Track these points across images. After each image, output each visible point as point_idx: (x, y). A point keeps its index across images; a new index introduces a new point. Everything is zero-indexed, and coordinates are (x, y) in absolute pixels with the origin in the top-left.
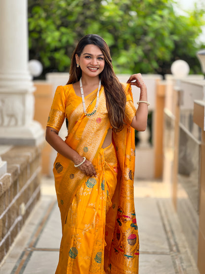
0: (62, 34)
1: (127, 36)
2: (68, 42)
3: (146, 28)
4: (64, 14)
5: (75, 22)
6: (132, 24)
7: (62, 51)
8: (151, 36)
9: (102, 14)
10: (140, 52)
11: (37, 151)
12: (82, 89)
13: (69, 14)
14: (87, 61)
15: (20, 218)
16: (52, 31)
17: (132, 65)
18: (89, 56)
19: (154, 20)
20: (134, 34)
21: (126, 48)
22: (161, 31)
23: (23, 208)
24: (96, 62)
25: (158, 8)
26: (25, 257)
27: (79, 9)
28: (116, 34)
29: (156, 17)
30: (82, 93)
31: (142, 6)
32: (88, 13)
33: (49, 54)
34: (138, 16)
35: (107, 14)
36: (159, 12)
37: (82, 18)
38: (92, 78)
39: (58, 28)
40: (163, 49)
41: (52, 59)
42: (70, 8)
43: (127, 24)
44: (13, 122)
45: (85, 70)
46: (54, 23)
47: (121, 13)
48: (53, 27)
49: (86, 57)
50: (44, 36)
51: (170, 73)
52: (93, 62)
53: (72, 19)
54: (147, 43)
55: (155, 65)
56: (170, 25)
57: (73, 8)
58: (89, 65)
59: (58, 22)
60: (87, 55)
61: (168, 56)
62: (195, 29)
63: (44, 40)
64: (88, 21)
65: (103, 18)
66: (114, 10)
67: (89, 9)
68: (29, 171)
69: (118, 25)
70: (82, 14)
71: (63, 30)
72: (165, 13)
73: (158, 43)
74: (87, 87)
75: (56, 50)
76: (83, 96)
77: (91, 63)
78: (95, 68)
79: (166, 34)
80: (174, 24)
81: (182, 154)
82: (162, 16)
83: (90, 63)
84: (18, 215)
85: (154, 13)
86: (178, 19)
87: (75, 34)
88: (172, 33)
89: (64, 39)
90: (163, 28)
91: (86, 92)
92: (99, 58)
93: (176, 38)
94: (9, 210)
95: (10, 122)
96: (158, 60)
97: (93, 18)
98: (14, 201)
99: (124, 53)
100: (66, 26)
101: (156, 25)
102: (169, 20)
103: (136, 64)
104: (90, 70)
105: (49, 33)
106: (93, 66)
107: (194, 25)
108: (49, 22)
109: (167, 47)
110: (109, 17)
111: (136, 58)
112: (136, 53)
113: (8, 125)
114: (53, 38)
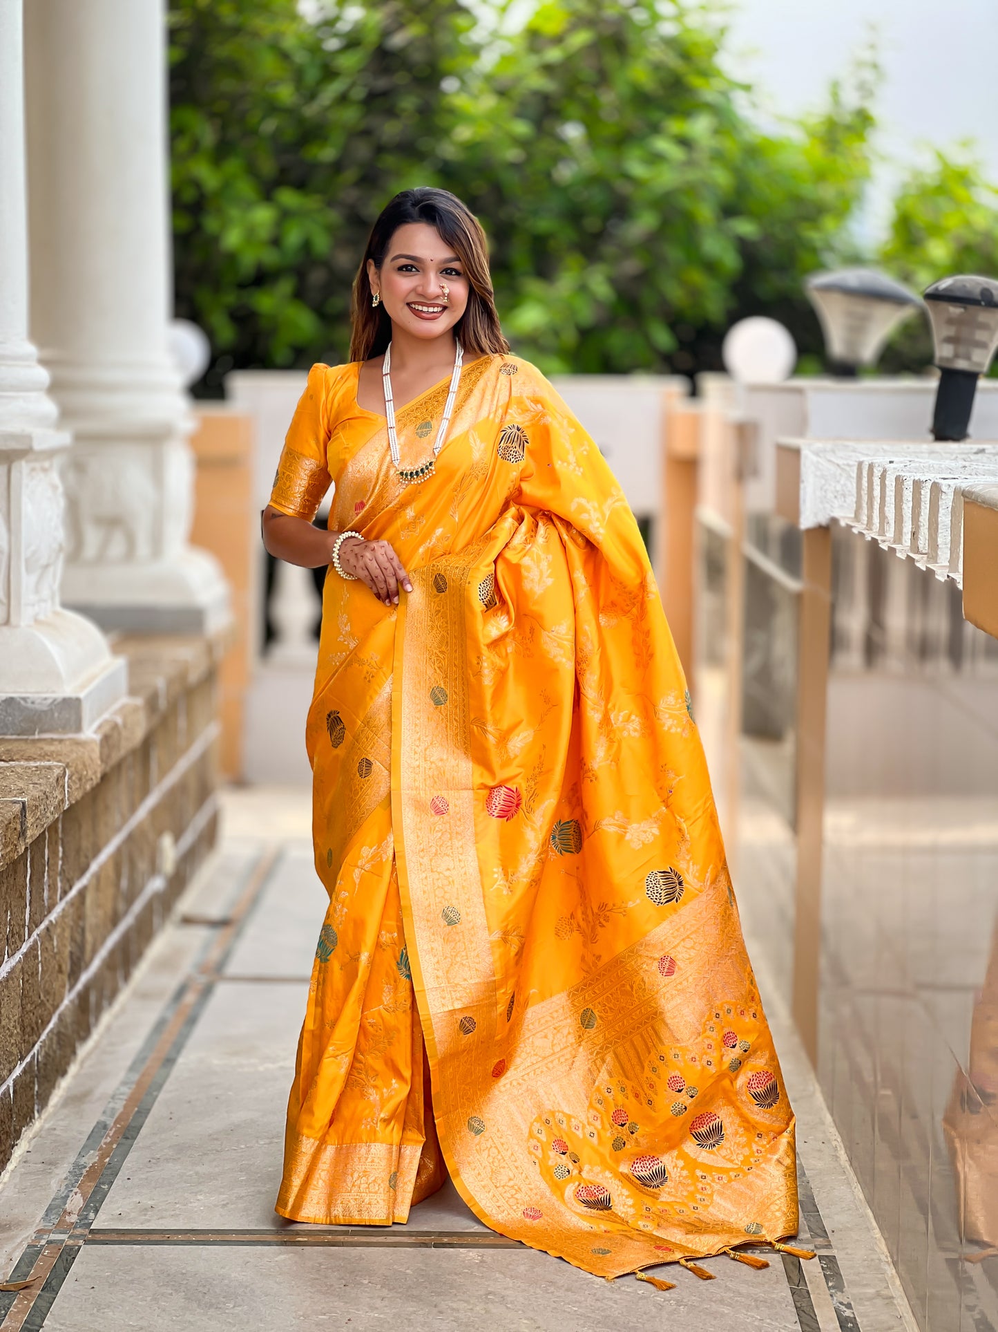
0: (285, 215)
1: (544, 224)
2: (307, 246)
3: (624, 188)
4: (290, 134)
5: (337, 167)
6: (565, 173)
7: (285, 287)
8: (644, 223)
9: (445, 132)
10: (600, 285)
11: (210, 649)
12: (387, 381)
13: (312, 133)
14: (405, 283)
15: (157, 884)
16: (248, 206)
17: (569, 337)
18: (411, 266)
19: (656, 159)
20: (574, 215)
21: (544, 269)
22: (685, 202)
23: (170, 851)
24: (435, 285)
25: (671, 111)
26: (190, 998)
27: (350, 115)
28: (503, 214)
29: (662, 145)
30: (389, 394)
31: (607, 99)
32: (390, 130)
33: (230, 298)
34: (593, 139)
35: (464, 133)
36: (675, 126)
37: (363, 150)
38: (427, 341)
39: (267, 193)
40: (697, 277)
41: (244, 318)
42: (311, 111)
43: (548, 175)
44: (117, 548)
45: (399, 313)
46: (251, 170)
47: (522, 128)
48: (245, 188)
49: (400, 269)
50: (211, 224)
51: (718, 365)
52: (426, 284)
53: (327, 153)
54: (627, 251)
55: (663, 338)
56: (721, 178)
57: (328, 108)
58: (412, 298)
59: (268, 166)
60: (403, 261)
61: (715, 305)
62: (827, 193)
63: (215, 240)
64: (389, 161)
65: (448, 151)
66: (491, 117)
67: (391, 113)
68: (182, 723)
69: (511, 181)
70: (366, 133)
71: (288, 197)
72: (700, 127)
73: (674, 253)
74: (404, 376)
75: (261, 278)
76: (390, 406)
77: (420, 289)
78: (434, 306)
79: (705, 213)
80: (738, 173)
81: (756, 660)
82: (684, 142)
83: (414, 290)
84: (154, 869)
85: (655, 129)
86: (753, 152)
87: (334, 216)
88: (729, 210)
89: (293, 237)
90: (691, 189)
91: (401, 393)
92: (447, 272)
93: (745, 228)
94: (130, 838)
95: (105, 544)
96: (674, 321)
97: (410, 151)
98: (142, 812)
99: (533, 286)
100: (301, 185)
101: (665, 179)
102: (718, 156)
103: (585, 333)
104: (417, 313)
105: (234, 212)
106: (427, 300)
107: (821, 176)
108: (233, 165)
109: (710, 267)
110: (471, 147)
111: (586, 314)
112: (583, 288)
113: (100, 559)
114: (250, 234)
